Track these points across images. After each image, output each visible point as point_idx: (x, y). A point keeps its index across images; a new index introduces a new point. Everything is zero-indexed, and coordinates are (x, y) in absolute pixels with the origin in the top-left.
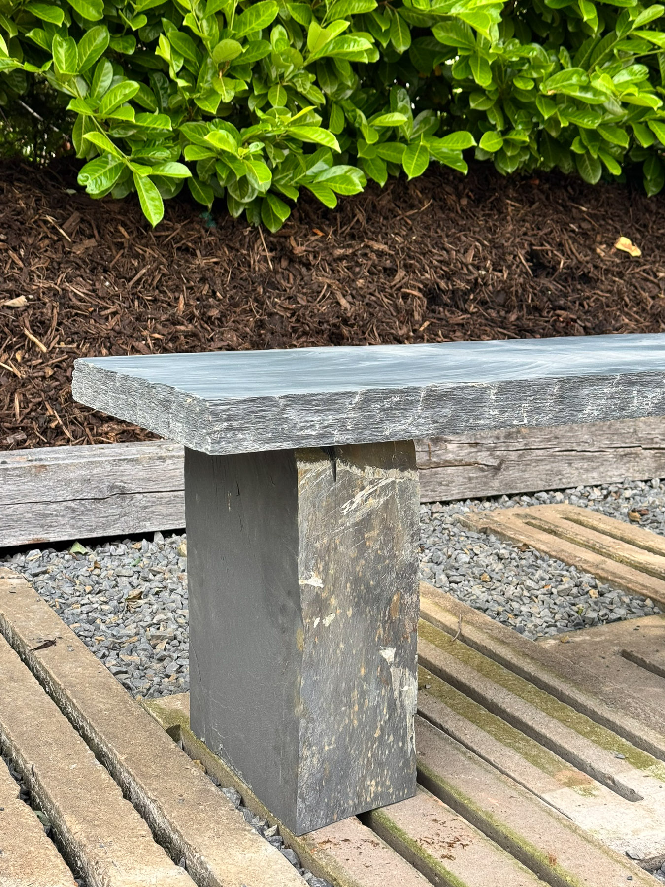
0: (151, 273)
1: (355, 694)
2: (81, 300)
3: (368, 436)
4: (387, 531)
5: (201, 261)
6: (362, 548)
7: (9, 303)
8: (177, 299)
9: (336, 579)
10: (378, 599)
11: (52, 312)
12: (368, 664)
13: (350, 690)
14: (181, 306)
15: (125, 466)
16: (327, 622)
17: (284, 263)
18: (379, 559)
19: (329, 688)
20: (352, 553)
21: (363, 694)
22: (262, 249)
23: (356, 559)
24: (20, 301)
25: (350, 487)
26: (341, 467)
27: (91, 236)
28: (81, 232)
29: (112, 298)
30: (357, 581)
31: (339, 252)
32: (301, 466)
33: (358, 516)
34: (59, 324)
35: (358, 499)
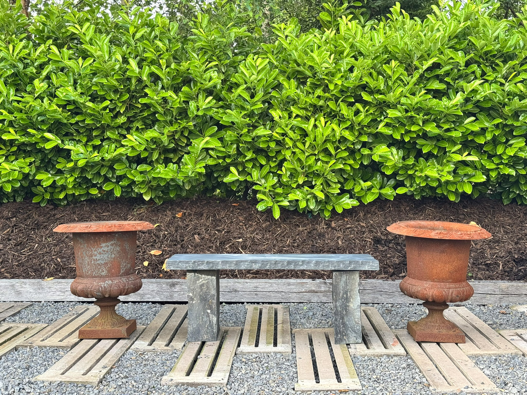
0: (283, 232)
1: (201, 318)
2: (259, 240)
3: (195, 269)
4: (208, 288)
5: (301, 229)
6: (202, 290)
7: (238, 240)
8: (287, 240)
9: (195, 295)
10: (206, 300)
11: (248, 243)
12: (204, 312)
13: (199, 317)
14: (288, 242)
15: (236, 284)
16: (194, 302)
17: (330, 229)
18: (206, 292)
19: (194, 315)
20: (199, 290)
21: (203, 318)
22: (323, 225)
23: (200, 292)
24: (241, 240)
25: (199, 278)
26: (196, 274)
27: (269, 221)
28: (267, 220)
29: (268, 239)
30: (200, 296)
31: (348, 226)
32: (187, 273)
33: (201, 284)
34: (250, 246)
35: (200, 280)
